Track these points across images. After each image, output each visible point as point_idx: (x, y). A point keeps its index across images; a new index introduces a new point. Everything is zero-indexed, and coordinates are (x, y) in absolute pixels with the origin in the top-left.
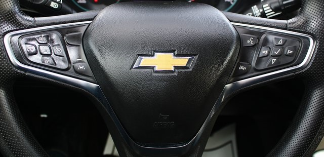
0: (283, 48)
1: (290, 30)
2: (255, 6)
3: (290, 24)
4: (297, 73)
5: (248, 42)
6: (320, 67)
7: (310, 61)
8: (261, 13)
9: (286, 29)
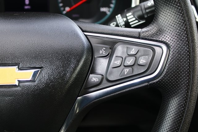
0: (136, 57)
1: (143, 39)
2: (119, 15)
3: (143, 32)
4: (150, 83)
5: (101, 52)
6: (174, 76)
7: (164, 70)
8: (125, 22)
9: (139, 38)
